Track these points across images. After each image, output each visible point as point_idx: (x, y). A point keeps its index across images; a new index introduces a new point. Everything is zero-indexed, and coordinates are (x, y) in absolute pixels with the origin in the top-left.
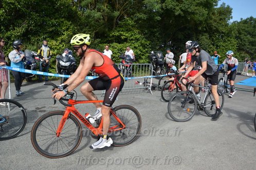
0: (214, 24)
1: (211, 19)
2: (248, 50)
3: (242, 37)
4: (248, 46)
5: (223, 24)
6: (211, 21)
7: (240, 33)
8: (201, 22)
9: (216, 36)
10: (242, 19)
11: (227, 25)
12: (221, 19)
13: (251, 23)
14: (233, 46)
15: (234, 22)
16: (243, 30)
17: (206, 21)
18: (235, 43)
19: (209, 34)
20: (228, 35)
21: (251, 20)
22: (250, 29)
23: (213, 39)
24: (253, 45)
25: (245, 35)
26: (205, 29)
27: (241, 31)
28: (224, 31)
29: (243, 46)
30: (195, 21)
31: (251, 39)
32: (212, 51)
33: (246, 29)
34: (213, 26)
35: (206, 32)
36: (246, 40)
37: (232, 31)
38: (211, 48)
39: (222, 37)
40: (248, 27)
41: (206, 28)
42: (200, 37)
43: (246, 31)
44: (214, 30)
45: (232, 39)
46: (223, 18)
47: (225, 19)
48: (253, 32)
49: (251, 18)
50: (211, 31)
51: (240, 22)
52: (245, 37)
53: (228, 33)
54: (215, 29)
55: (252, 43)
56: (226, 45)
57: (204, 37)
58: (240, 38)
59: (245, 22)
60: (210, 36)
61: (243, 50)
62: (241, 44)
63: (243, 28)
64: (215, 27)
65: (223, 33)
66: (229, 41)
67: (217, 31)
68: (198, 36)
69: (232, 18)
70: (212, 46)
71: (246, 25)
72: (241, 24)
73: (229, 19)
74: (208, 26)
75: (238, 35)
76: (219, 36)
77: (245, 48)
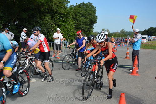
0: (55, 6)
1: (52, 2)
2: (83, 28)
3: (78, 19)
4: (82, 26)
5: (62, 7)
6: (52, 4)
7: (76, 15)
8: (43, 4)
9: (57, 17)
10: (77, 4)
11: (65, 8)
12: (60, 3)
13: (84, 8)
14: (72, 25)
15: (71, 6)
16: (78, 12)
17: (47, 3)
18: (73, 23)
19: (51, 15)
20: (67, 16)
21: (83, 5)
22: (83, 12)
23: (55, 19)
24: (86, 25)
25: (80, 17)
26: (47, 11)
27: (77, 13)
28: (63, 13)
29: (79, 25)
30: (38, 3)
31: (84, 20)
32: (55, 30)
33: (81, 12)
34: (53, 8)
35: (48, 13)
36: (81, 20)
37: (69, 13)
38: (54, 27)
39: (62, 18)
40: (81, 11)
41: (47, 9)
42: (44, 18)
43: (81, 14)
44: (55, 12)
45: (70, 20)
46: (61, 1)
47: (63, 2)
48: (85, 15)
49: (83, 3)
50: (53, 13)
51: (76, 6)
52: (80, 18)
53: (66, 15)
54: (56, 10)
55: (85, 23)
56: (66, 25)
57: (47, 17)
58: (76, 19)
59: (79, 6)
60: (52, 17)
61: (79, 28)
62: (78, 24)
63: (78, 11)
64: (55, 9)
65: (62, 14)
66: (68, 21)
67: (57, 12)
68: (42, 16)
69: (69, 3)
70: (54, 25)
71: (80, 9)
72: (76, 8)
73: (67, 3)
74: (49, 8)
75: (75, 16)
76: (59, 17)
77: (81, 27)
